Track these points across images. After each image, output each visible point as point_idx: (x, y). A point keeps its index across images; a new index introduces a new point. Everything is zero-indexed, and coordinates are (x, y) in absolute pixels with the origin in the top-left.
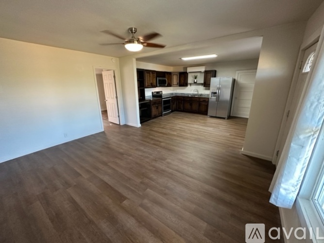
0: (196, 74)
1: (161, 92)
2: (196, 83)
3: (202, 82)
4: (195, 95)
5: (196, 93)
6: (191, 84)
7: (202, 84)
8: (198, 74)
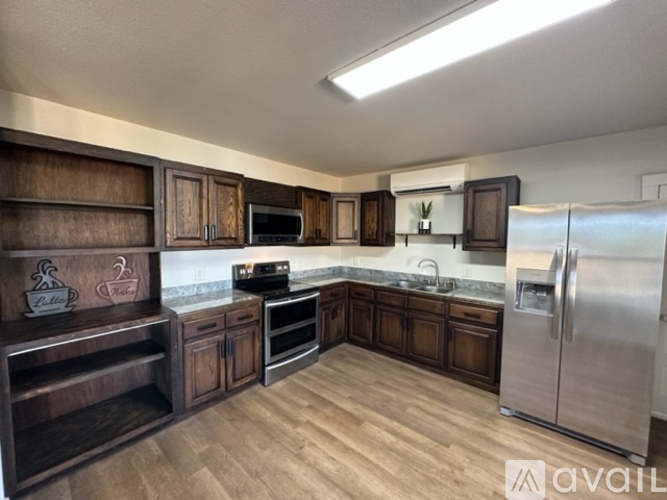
0: (427, 199)
1: (286, 263)
2: (428, 232)
3: (456, 228)
4: (426, 281)
5: (429, 272)
6: (406, 238)
7: (454, 239)
8: (437, 199)
